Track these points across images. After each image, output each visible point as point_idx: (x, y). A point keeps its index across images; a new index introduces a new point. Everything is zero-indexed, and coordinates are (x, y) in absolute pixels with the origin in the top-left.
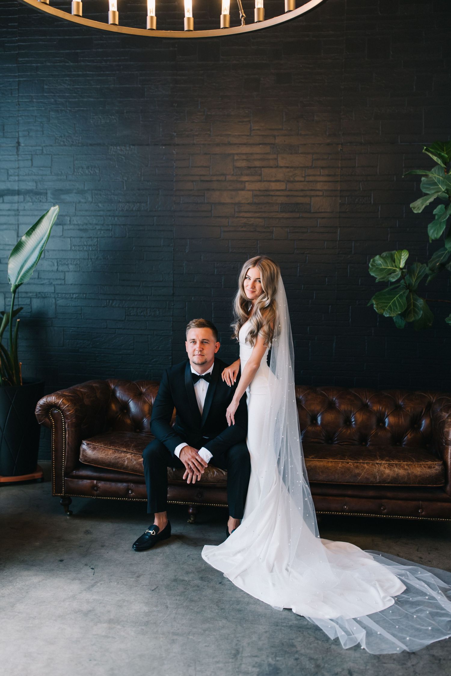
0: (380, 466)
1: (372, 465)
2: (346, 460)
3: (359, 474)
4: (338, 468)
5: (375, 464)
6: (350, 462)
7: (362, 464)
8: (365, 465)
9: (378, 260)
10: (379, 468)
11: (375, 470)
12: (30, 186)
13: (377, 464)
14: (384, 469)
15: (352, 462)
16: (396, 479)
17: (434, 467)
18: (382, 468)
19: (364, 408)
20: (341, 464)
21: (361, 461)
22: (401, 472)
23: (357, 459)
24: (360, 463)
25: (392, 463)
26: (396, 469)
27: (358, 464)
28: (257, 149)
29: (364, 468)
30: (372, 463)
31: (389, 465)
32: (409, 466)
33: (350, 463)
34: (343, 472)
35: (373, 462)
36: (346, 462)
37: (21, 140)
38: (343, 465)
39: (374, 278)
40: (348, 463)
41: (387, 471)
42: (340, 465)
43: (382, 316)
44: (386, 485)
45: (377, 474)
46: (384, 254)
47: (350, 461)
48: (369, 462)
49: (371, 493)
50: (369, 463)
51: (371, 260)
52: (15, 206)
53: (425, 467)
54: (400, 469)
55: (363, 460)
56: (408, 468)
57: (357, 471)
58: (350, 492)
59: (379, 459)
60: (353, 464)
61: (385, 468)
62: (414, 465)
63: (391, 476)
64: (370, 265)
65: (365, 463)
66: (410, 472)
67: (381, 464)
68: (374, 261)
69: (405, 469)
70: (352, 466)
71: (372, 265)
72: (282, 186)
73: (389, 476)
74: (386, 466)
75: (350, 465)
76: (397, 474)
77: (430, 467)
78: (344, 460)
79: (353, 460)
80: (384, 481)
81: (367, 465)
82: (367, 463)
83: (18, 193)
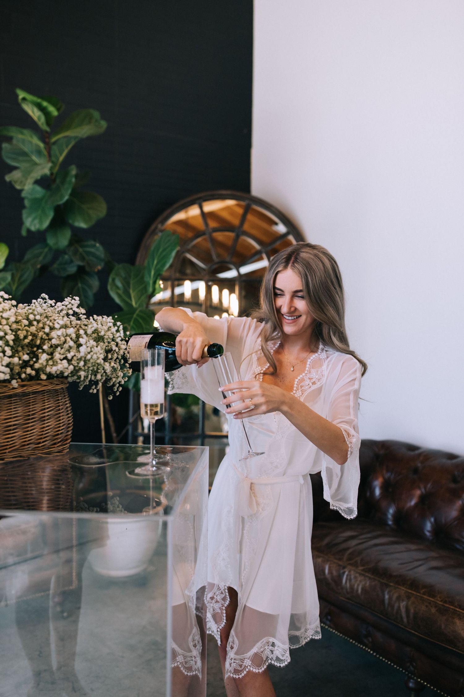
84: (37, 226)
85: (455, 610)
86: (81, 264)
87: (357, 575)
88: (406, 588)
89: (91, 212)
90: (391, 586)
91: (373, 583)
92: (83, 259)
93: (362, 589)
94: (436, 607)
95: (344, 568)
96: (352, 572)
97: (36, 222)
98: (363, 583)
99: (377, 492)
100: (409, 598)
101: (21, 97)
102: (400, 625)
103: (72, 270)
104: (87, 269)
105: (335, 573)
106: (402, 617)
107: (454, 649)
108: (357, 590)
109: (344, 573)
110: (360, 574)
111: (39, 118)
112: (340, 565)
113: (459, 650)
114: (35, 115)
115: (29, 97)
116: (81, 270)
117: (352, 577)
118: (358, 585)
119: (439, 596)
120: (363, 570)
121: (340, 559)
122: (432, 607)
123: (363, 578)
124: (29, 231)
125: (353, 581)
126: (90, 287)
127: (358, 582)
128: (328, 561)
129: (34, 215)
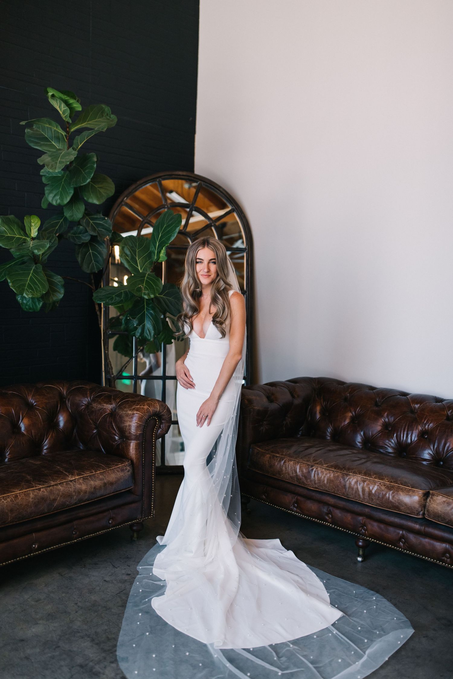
0: (74, 483)
1: (66, 484)
2: (36, 487)
3: (55, 500)
4: (31, 500)
5: (69, 482)
6: (42, 488)
7: (55, 486)
8: (60, 487)
10: (74, 487)
11: (71, 490)
13: (71, 481)
14: (80, 486)
15: (43, 487)
16: (93, 494)
17: (126, 469)
18: (78, 486)
20: (33, 494)
21: (52, 483)
22: (98, 483)
23: (46, 482)
24: (53, 485)
25: (86, 476)
26: (92, 483)
27: (51, 488)
29: (59, 490)
30: (65, 482)
31: (84, 479)
32: (103, 475)
33: (42, 490)
34: (37, 503)
35: (67, 480)
36: (36, 489)
38: (35, 494)
40: (39, 489)
41: (84, 487)
42: (31, 495)
44: (82, 504)
45: (74, 494)
47: (41, 486)
48: (63, 481)
49: (63, 519)
50: (62, 483)
53: (118, 471)
54: (96, 481)
55: (53, 481)
56: (103, 477)
57: (52, 497)
58: (39, 526)
59: (70, 475)
60: (46, 490)
61: (80, 484)
62: (108, 472)
63: (88, 492)
65: (59, 485)
66: (105, 481)
67: (74, 481)
69: (101, 480)
70: (46, 492)
73: (85, 492)
74: (81, 481)
75: (42, 491)
76: (95, 488)
77: (122, 470)
78: (33, 487)
79: (44, 485)
81: (61, 486)
82: (60, 484)
84: (59, 201)
85: (399, 486)
86: (94, 234)
87: (324, 470)
88: (361, 475)
89: (101, 191)
90: (350, 475)
91: (336, 475)
92: (94, 230)
93: (328, 480)
94: (385, 485)
95: (312, 466)
96: (319, 469)
97: (58, 197)
98: (328, 475)
99: (318, 416)
100: (364, 481)
101: (50, 94)
102: (357, 501)
103: (86, 238)
104: (99, 238)
105: (304, 470)
106: (359, 495)
107: (398, 512)
108: (324, 481)
109: (312, 470)
110: (325, 469)
111: (64, 112)
112: (309, 465)
113: (402, 512)
114: (61, 110)
115: (57, 94)
116: (94, 239)
117: (319, 472)
118: (325, 477)
119: (386, 479)
120: (327, 467)
121: (308, 461)
122: (381, 486)
123: (328, 472)
124: (50, 205)
125: (320, 475)
126: (100, 253)
127: (324, 475)
128: (298, 463)
129: (55, 192)
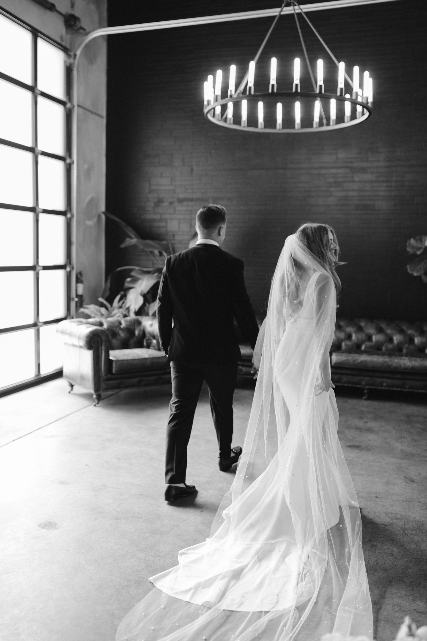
1: (400, 360)
3: (392, 365)
4: (380, 361)
7: (394, 359)
8: (396, 360)
9: (412, 241)
10: (403, 361)
11: (401, 362)
12: (198, 195)
13: (403, 359)
16: (413, 368)
18: (405, 362)
19: (401, 331)
21: (394, 357)
22: (417, 364)
26: (414, 363)
27: (392, 359)
28: (341, 171)
32: (421, 361)
34: (383, 363)
35: (401, 358)
36: (385, 358)
37: (194, 168)
38: (383, 359)
39: (408, 252)
41: (408, 363)
43: (412, 275)
44: (407, 371)
45: (402, 365)
46: (417, 237)
47: (388, 358)
49: (399, 376)
51: (408, 242)
52: (190, 208)
58: (387, 375)
64: (408, 244)
65: (396, 358)
66: (421, 364)
67: (405, 359)
68: (410, 242)
70: (388, 360)
71: (409, 244)
72: (356, 194)
80: (406, 369)
83: (191, 200)
